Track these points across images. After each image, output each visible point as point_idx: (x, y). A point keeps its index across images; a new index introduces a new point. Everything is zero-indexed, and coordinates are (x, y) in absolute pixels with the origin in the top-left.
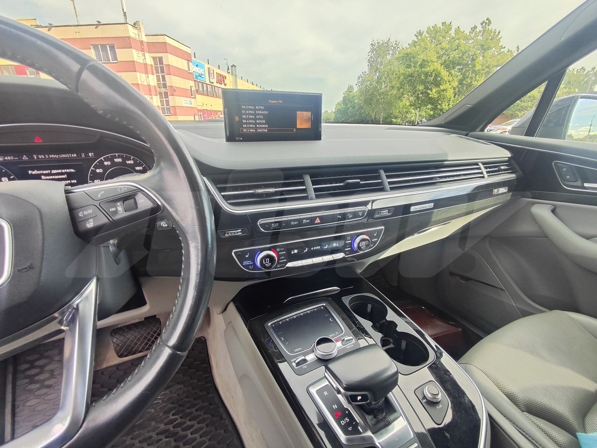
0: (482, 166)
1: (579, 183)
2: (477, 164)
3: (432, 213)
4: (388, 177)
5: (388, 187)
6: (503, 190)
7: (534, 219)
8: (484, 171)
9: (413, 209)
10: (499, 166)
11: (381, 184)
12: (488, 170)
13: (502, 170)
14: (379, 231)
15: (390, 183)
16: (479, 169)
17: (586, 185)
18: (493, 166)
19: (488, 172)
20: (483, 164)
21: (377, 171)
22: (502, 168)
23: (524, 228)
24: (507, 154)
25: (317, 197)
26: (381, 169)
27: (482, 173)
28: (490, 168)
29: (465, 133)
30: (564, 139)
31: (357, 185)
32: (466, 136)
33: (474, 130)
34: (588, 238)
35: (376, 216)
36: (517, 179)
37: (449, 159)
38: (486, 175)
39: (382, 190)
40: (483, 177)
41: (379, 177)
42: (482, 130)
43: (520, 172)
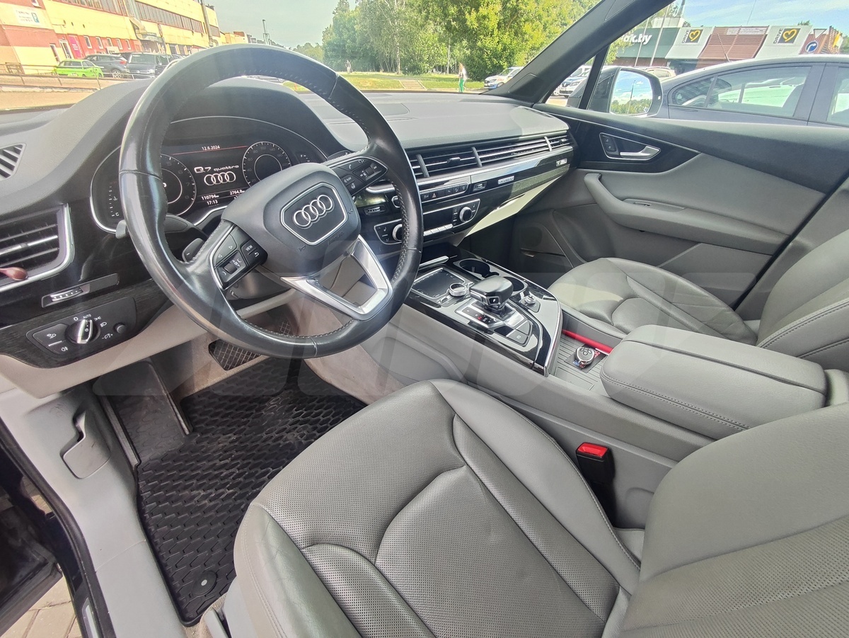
0: (547, 140)
1: (616, 153)
2: (543, 138)
3: (512, 185)
4: (479, 154)
5: (480, 163)
6: (563, 162)
7: (587, 188)
8: (549, 144)
9: (500, 182)
10: (560, 139)
11: (475, 160)
12: (552, 143)
13: (562, 143)
14: (476, 203)
15: (482, 159)
16: (545, 142)
17: (622, 154)
18: (556, 139)
19: (552, 145)
20: (549, 137)
21: (469, 148)
22: (563, 140)
23: (579, 197)
24: (564, 127)
25: (431, 174)
26: (473, 146)
27: (547, 146)
28: (553, 141)
29: (530, 104)
30: (608, 112)
31: (457, 163)
32: (531, 107)
33: (536, 101)
34: (623, 199)
35: (475, 190)
36: (575, 150)
37: (523, 134)
38: (550, 148)
39: (476, 166)
40: (548, 150)
41: (472, 154)
42: (544, 102)
43: (576, 144)
